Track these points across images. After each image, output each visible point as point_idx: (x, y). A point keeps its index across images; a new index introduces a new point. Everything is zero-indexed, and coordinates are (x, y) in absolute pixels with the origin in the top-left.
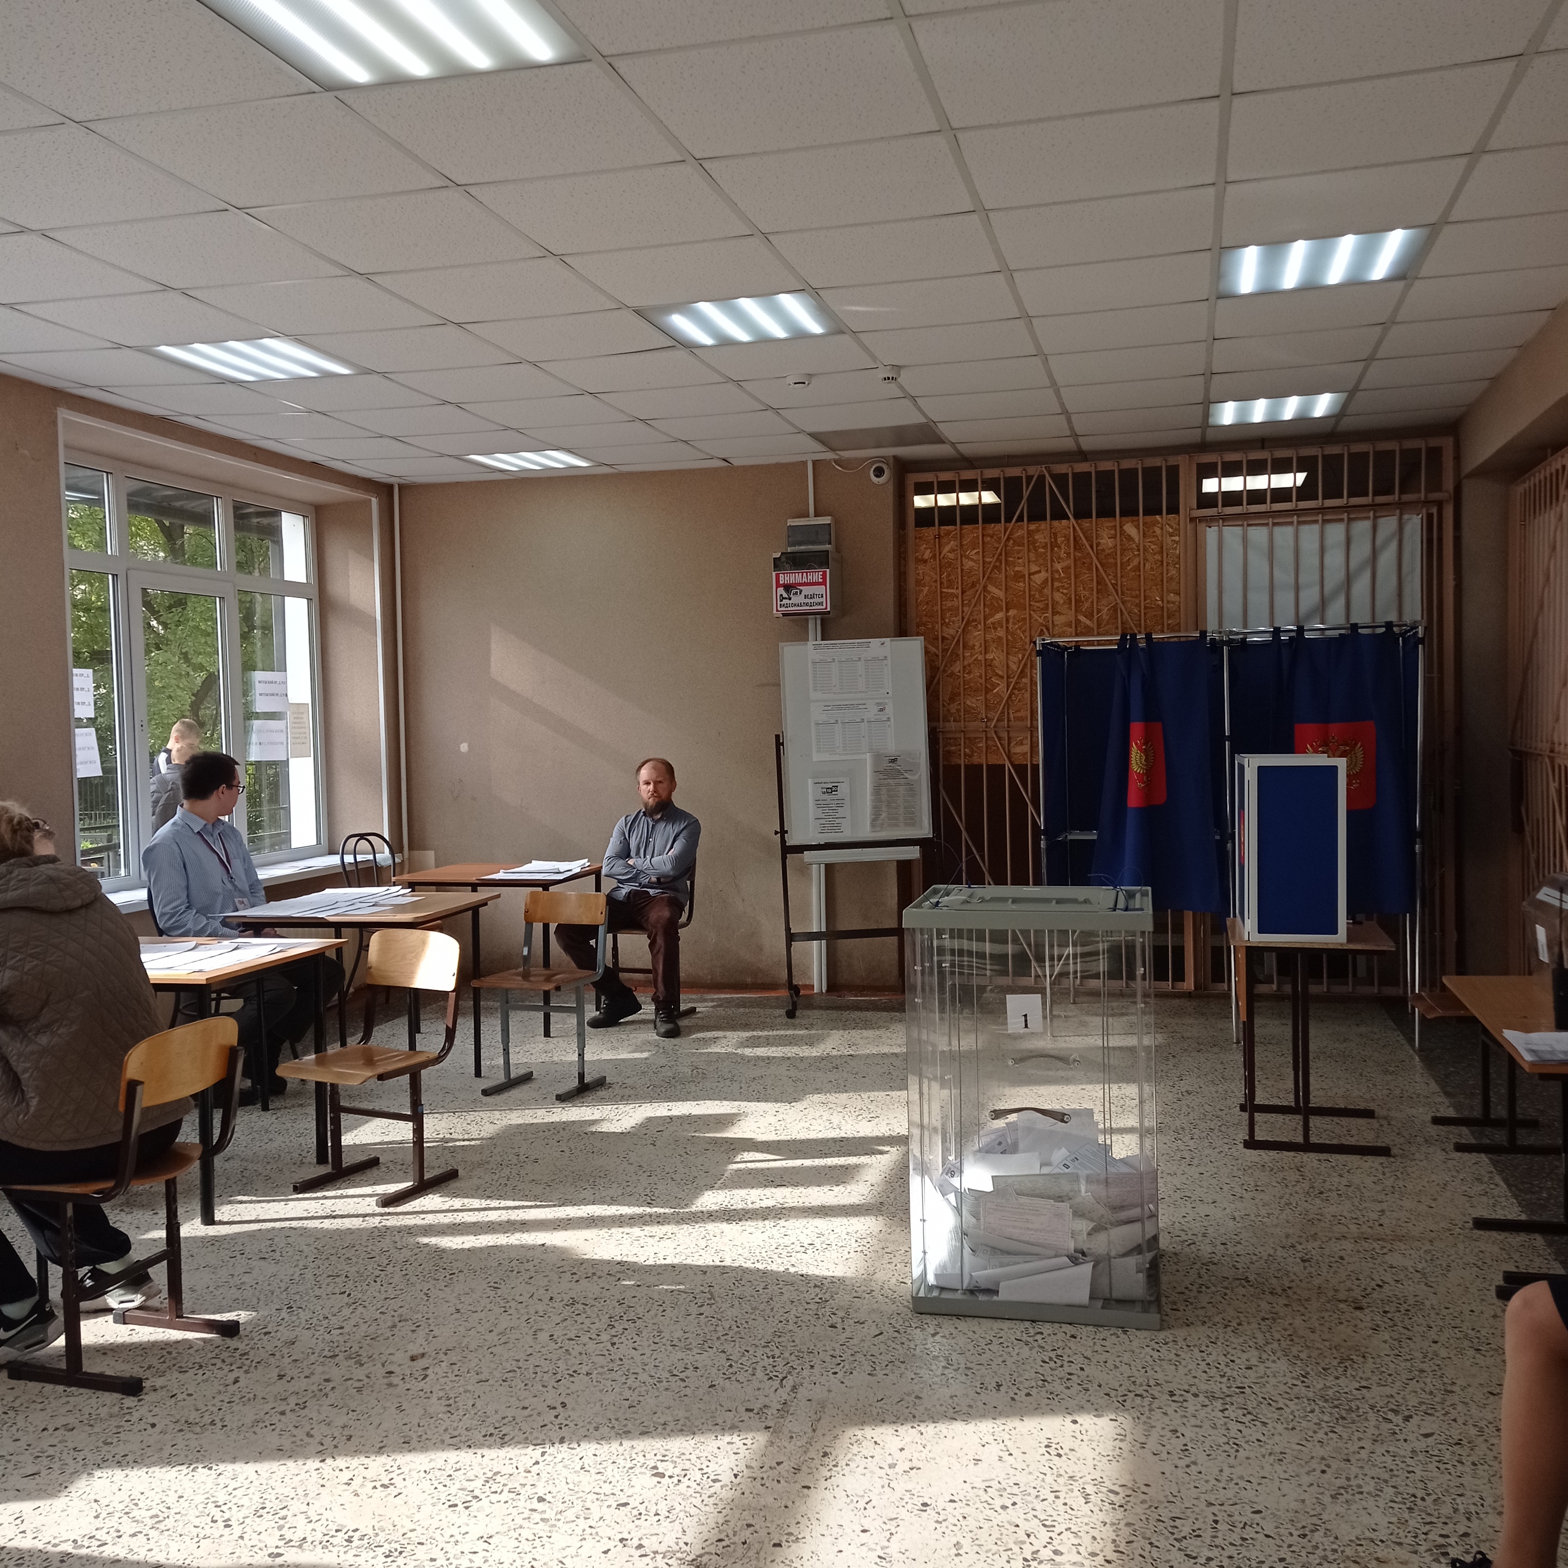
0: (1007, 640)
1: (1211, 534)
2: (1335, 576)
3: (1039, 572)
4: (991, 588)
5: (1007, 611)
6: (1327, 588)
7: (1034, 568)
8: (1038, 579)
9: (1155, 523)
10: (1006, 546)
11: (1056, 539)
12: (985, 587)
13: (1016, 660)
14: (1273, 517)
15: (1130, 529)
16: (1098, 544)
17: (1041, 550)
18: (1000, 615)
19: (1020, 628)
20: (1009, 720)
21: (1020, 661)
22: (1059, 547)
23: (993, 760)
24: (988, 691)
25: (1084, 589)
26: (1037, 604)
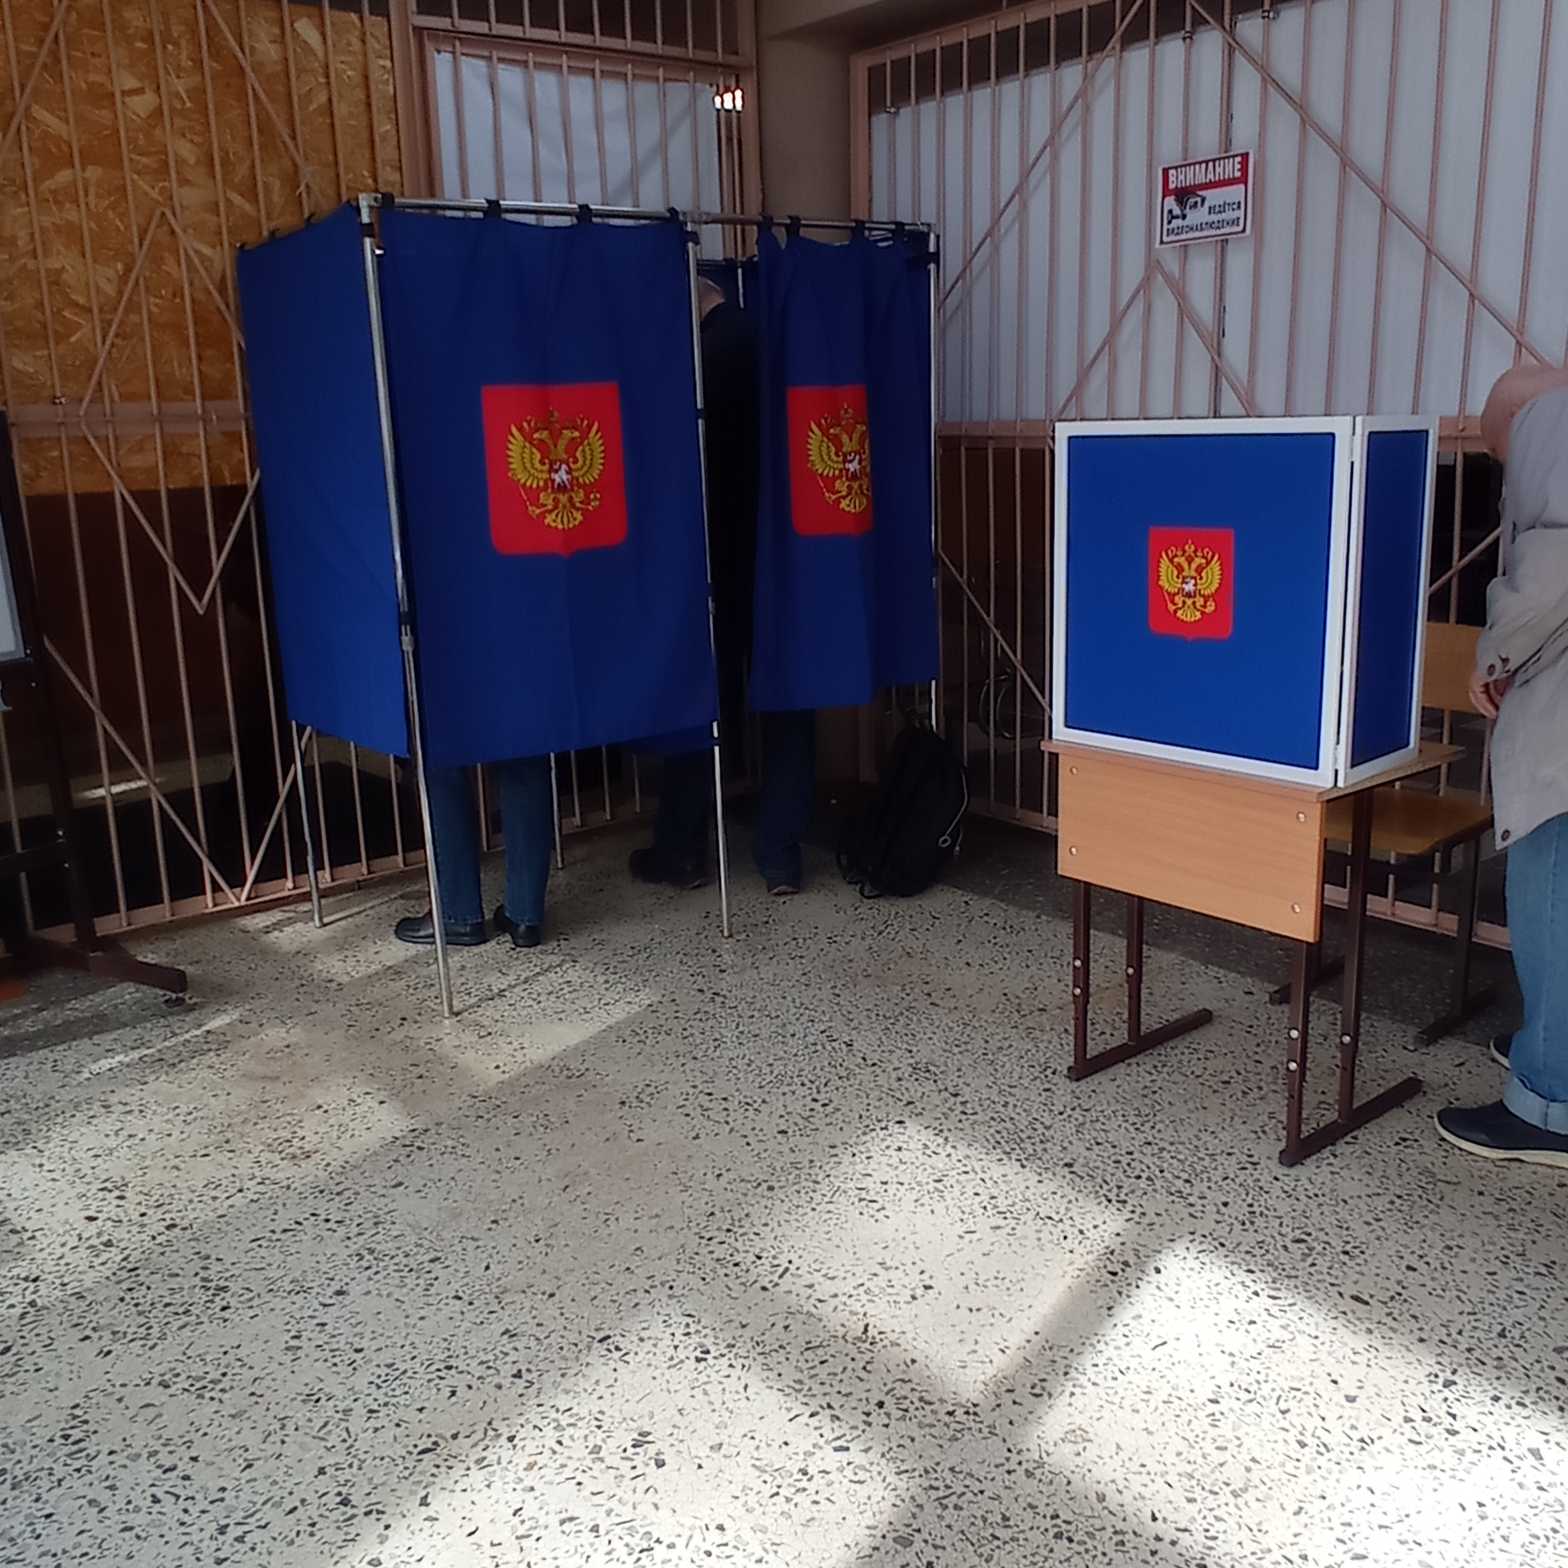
0: (91, 230)
1: (441, 64)
3: (139, 91)
4: (39, 112)
5: (84, 170)
7: (130, 83)
8: (142, 104)
9: (351, 28)
10: (65, 23)
12: (28, 108)
13: (111, 273)
14: (536, 51)
15: (308, 30)
16: (252, 48)
17: (140, 45)
18: (63, 176)
19: (113, 207)
20: (112, 401)
21: (124, 278)
22: (176, 44)
23: (90, 484)
24: (60, 338)
25: (233, 138)
26: (144, 160)
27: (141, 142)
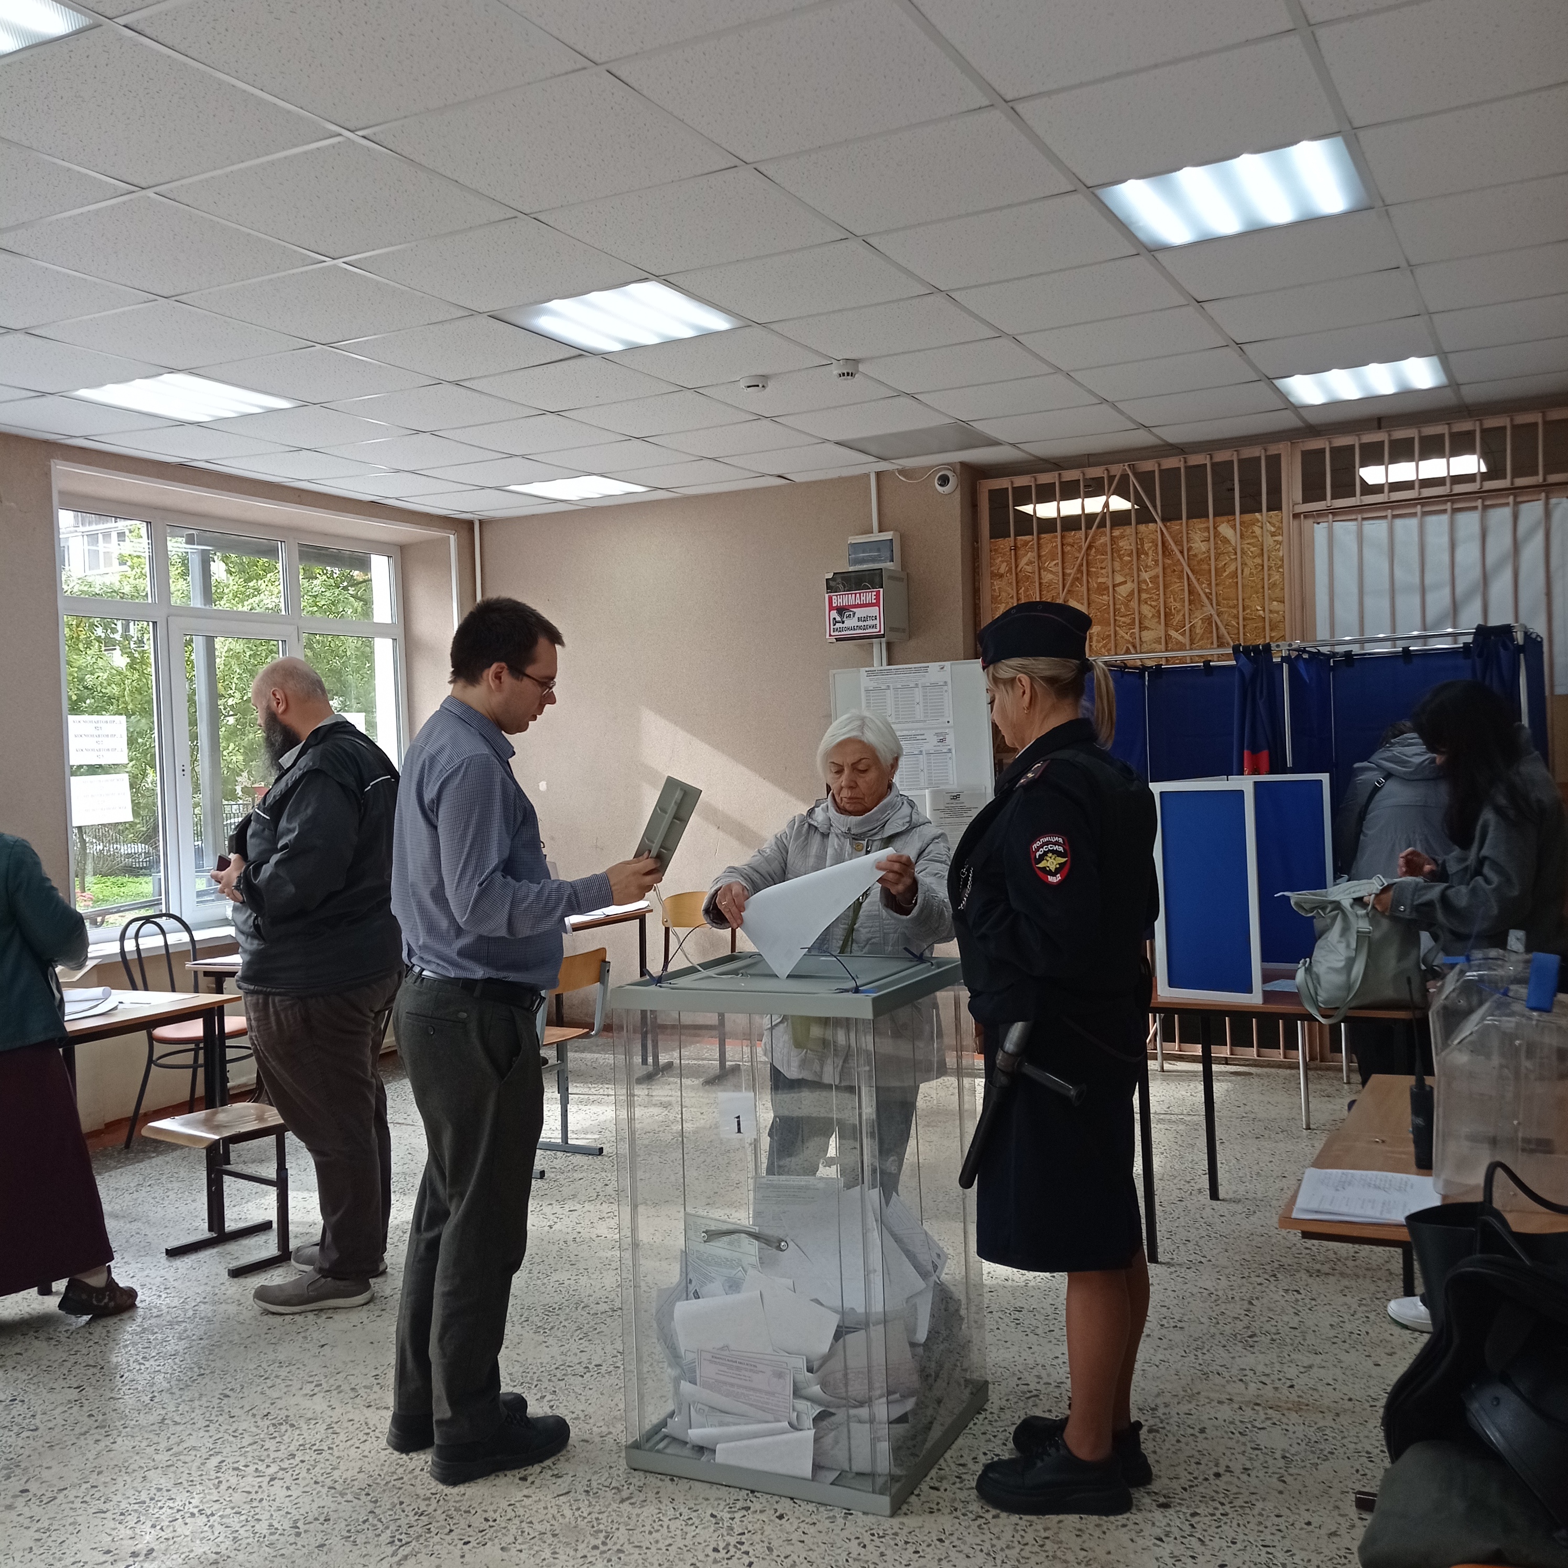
1: (1319, 531)
2: (1468, 574)
3: (1125, 582)
6: (1459, 590)
7: (1119, 579)
8: (1123, 591)
9: (1254, 522)
10: (1087, 555)
11: (1142, 544)
14: (1392, 508)
15: (1225, 530)
16: (1189, 549)
17: (1127, 558)
19: (1105, 646)
22: (1147, 554)
25: (1175, 600)
26: (1123, 619)
27: (1123, 610)
